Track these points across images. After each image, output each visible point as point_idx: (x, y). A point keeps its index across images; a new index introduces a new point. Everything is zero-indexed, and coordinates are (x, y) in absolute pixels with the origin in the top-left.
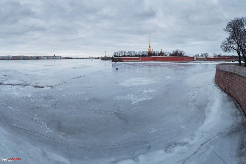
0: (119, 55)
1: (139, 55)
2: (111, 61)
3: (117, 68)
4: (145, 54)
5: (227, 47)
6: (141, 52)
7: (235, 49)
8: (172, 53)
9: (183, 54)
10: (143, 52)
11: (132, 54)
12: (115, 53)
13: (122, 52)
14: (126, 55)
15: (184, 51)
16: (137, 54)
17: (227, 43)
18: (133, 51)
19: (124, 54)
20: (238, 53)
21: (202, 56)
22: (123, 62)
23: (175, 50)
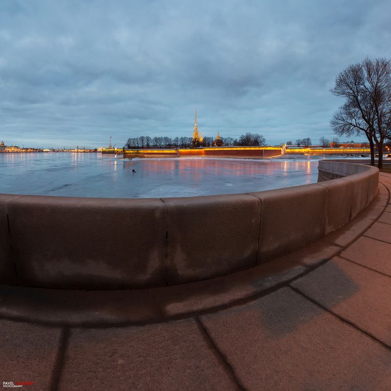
0: (137, 145)
1: (176, 146)
2: (122, 156)
3: (133, 171)
4: (188, 142)
5: (345, 125)
6: (179, 140)
7: (361, 129)
8: (238, 141)
9: (261, 142)
10: (182, 139)
11: (163, 144)
12: (129, 140)
13: (142, 139)
14: (151, 144)
15: (262, 136)
16: (172, 143)
17: (344, 116)
18: (163, 137)
19: (146, 144)
20: (367, 135)
21: (298, 144)
22: (145, 157)
23: (245, 135)
